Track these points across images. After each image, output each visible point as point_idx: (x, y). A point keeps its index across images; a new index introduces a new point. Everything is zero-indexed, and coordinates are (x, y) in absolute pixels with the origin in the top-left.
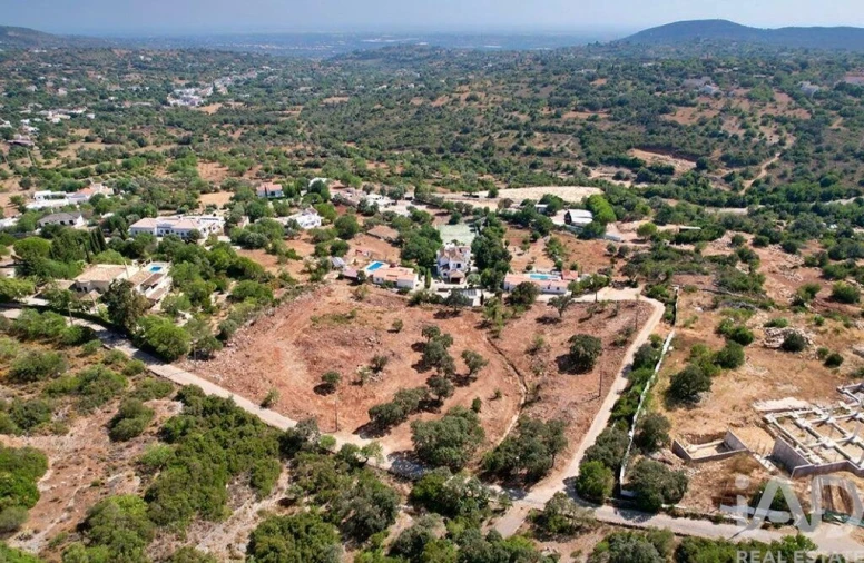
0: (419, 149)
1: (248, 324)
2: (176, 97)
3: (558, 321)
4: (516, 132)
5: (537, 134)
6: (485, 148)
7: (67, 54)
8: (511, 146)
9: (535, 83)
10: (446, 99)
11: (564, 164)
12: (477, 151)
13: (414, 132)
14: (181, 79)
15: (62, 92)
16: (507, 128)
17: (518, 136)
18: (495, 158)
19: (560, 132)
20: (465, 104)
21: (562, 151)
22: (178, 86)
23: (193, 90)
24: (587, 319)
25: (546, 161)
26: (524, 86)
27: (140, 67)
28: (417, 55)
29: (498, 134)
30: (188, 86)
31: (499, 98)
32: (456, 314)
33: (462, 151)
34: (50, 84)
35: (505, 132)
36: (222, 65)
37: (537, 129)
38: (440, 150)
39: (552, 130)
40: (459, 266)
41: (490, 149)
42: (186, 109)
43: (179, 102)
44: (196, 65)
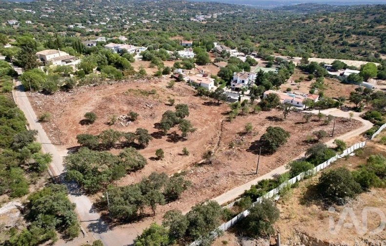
0: (283, 40)
1: (92, 85)
2: (195, 18)
3: (281, 120)
4: (340, 34)
5: (354, 36)
6: (318, 41)
7: (165, 3)
8: (334, 41)
9: (367, 13)
10: (311, 20)
11: (363, 52)
12: (312, 42)
13: (286, 33)
14: (202, 12)
15: (155, 15)
16: (336, 32)
17: (341, 36)
18: (322, 45)
19: (369, 35)
20: (320, 23)
21: (366, 45)
22: (198, 15)
23: (203, 16)
24: (303, 123)
25: (352, 49)
26: (360, 15)
27: (190, 8)
28: (314, 8)
29: (329, 35)
30: (202, 15)
31: (341, 21)
32: (218, 104)
33: (305, 42)
34: (153, 12)
35: (334, 34)
36: (221, 8)
37: (354, 33)
38: (293, 41)
39: (364, 34)
40: (243, 82)
41: (321, 41)
42: (195, 22)
43: (195, 20)
44: (211, 8)
